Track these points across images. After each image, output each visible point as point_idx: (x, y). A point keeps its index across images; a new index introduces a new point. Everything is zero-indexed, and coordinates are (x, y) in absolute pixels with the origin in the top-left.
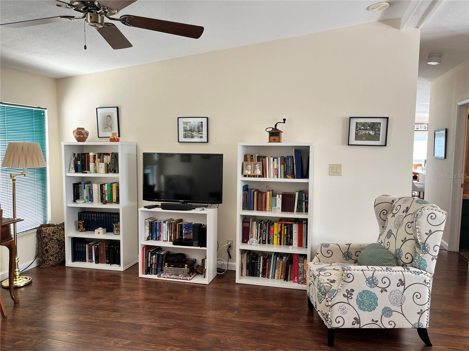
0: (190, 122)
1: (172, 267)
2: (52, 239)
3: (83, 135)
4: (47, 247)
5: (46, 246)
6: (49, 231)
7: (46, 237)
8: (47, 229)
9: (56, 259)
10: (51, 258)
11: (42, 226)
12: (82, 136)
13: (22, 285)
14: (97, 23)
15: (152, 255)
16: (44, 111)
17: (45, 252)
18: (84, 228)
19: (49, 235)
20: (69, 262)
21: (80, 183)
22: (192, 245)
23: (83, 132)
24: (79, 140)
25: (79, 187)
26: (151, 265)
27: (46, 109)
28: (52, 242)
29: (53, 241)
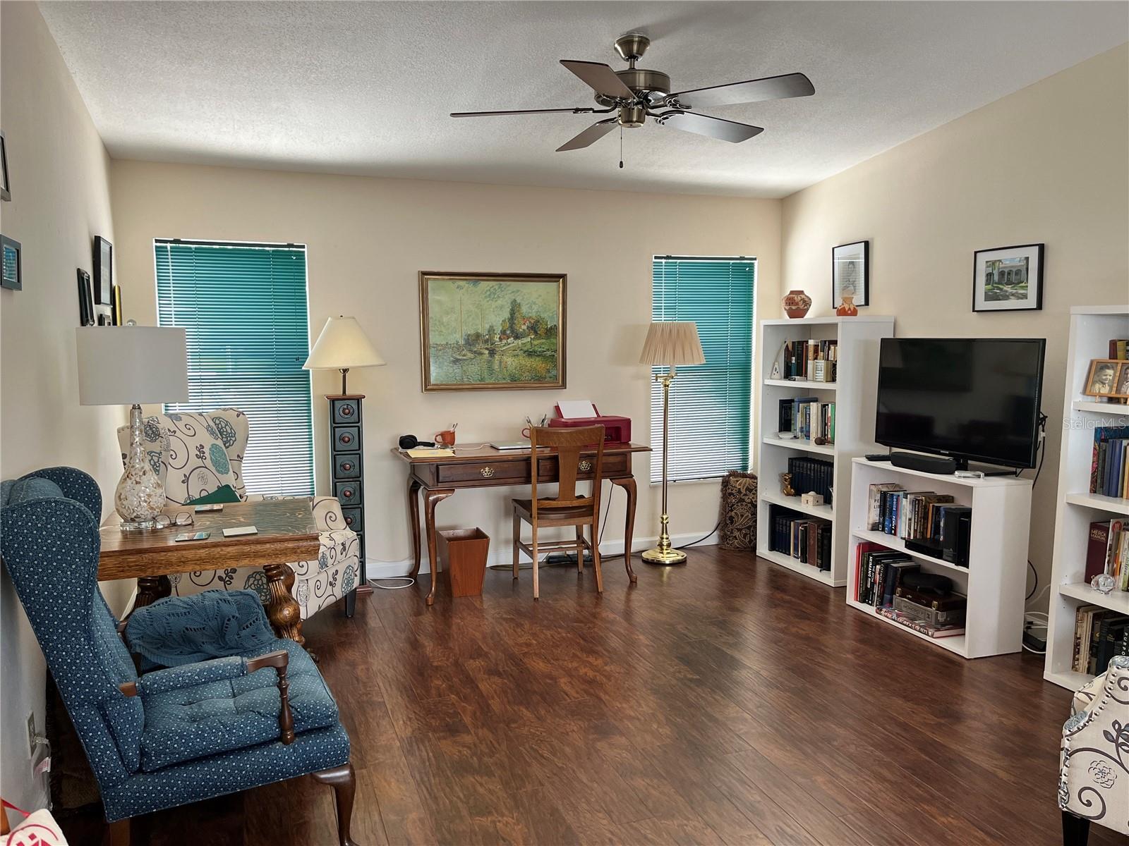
0: (1000, 261)
1: (909, 599)
2: (743, 500)
3: (797, 304)
4: (733, 514)
5: (732, 511)
6: (740, 485)
7: (733, 494)
8: (737, 481)
9: (745, 537)
10: (737, 534)
11: (733, 474)
12: (794, 308)
13: (667, 562)
15: (875, 564)
16: (753, 264)
17: (728, 522)
18: (791, 488)
19: (740, 492)
20: (763, 549)
21: (792, 401)
22: (940, 557)
23: (797, 298)
24: (792, 314)
25: (790, 408)
26: (873, 584)
27: (755, 259)
28: (742, 504)
29: (744, 503)
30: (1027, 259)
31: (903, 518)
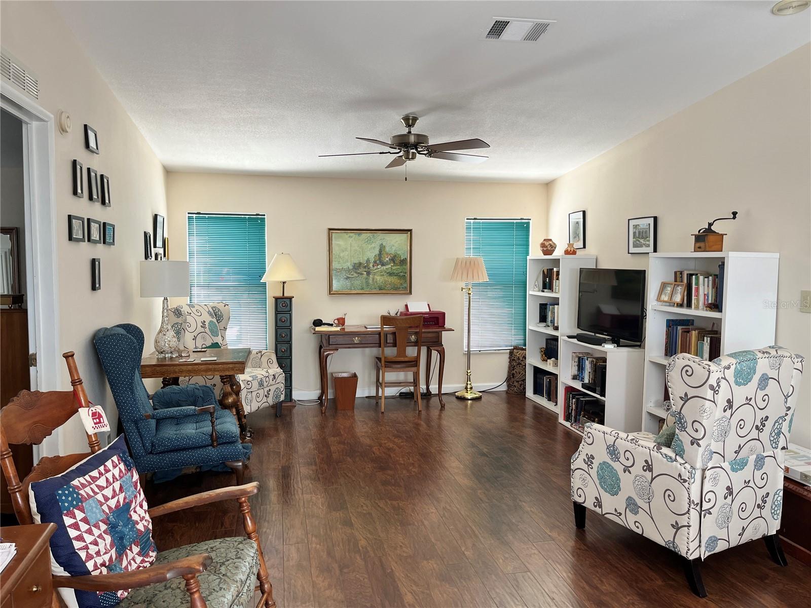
0: (639, 225)
1: (586, 418)
2: (521, 364)
3: (547, 247)
4: (514, 372)
5: (513, 370)
6: (519, 355)
7: (514, 360)
8: (518, 352)
9: (520, 386)
10: (516, 384)
11: (516, 348)
12: (545, 249)
13: (469, 398)
14: (409, 158)
15: (572, 399)
16: (529, 222)
17: (512, 376)
19: (519, 359)
20: (530, 393)
21: (546, 304)
22: (595, 393)
23: (547, 243)
24: (546, 253)
25: (546, 309)
26: (572, 410)
27: (530, 219)
28: (519, 366)
29: (521, 366)
30: (649, 224)
31: (586, 372)
